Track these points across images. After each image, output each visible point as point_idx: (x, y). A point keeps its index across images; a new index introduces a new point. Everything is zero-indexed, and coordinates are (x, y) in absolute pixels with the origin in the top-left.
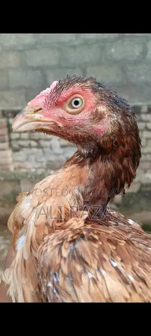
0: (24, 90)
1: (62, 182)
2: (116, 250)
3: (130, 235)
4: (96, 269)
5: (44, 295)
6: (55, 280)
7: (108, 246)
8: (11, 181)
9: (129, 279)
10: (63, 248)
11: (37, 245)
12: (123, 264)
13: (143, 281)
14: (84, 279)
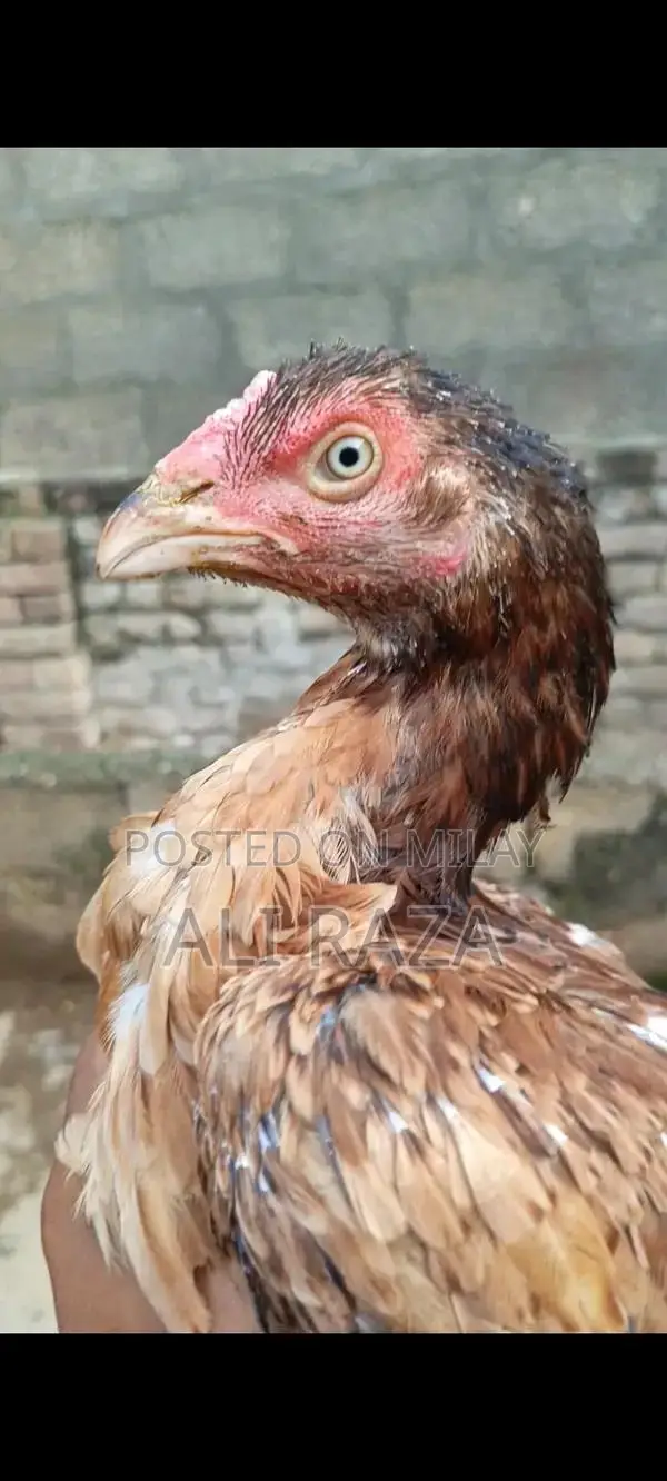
0: (136, 394)
1: (292, 770)
2: (497, 1028)
3: (559, 980)
4: (423, 1098)
5: (223, 1204)
6: (265, 1143)
7: (469, 1016)
8: (88, 788)
9: (550, 1137)
10: (294, 1019)
11: (193, 1018)
12: (526, 1084)
13: (605, 1146)
14: (377, 1138)
